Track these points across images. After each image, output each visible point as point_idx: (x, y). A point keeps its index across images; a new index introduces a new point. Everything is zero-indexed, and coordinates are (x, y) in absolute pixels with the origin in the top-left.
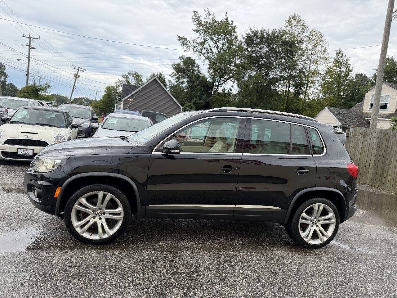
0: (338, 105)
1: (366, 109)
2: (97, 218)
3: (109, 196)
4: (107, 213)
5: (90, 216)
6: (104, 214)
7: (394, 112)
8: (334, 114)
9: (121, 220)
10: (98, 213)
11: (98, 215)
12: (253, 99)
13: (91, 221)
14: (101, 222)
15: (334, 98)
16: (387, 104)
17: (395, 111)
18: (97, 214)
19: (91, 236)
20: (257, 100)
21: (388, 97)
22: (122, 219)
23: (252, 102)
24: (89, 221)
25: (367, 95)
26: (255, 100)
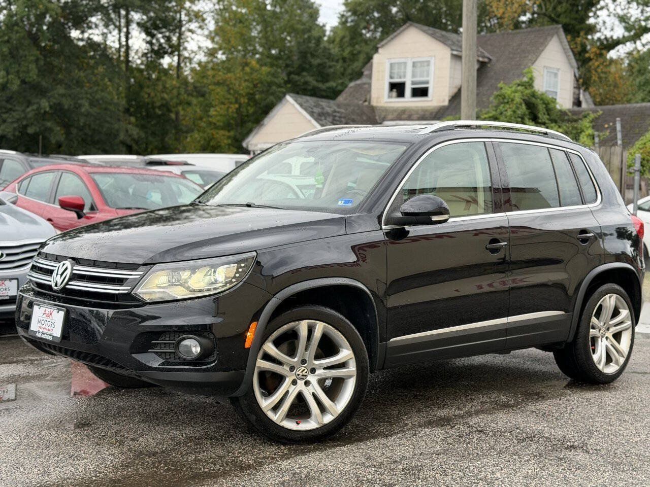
0: (274, 88)
1: (378, 98)
2: (301, 384)
3: (320, 328)
4: (319, 367)
5: (287, 380)
6: (313, 371)
7: (446, 103)
8: (312, 114)
9: (350, 377)
10: (302, 372)
11: (303, 375)
12: (28, 72)
13: (290, 392)
14: (312, 390)
15: (261, 65)
16: (427, 82)
17: (450, 101)
18: (298, 375)
19: (298, 423)
20: (41, 72)
21: (428, 65)
22: (355, 374)
23: (23, 82)
24: (287, 392)
25: (376, 58)
26: (33, 75)
